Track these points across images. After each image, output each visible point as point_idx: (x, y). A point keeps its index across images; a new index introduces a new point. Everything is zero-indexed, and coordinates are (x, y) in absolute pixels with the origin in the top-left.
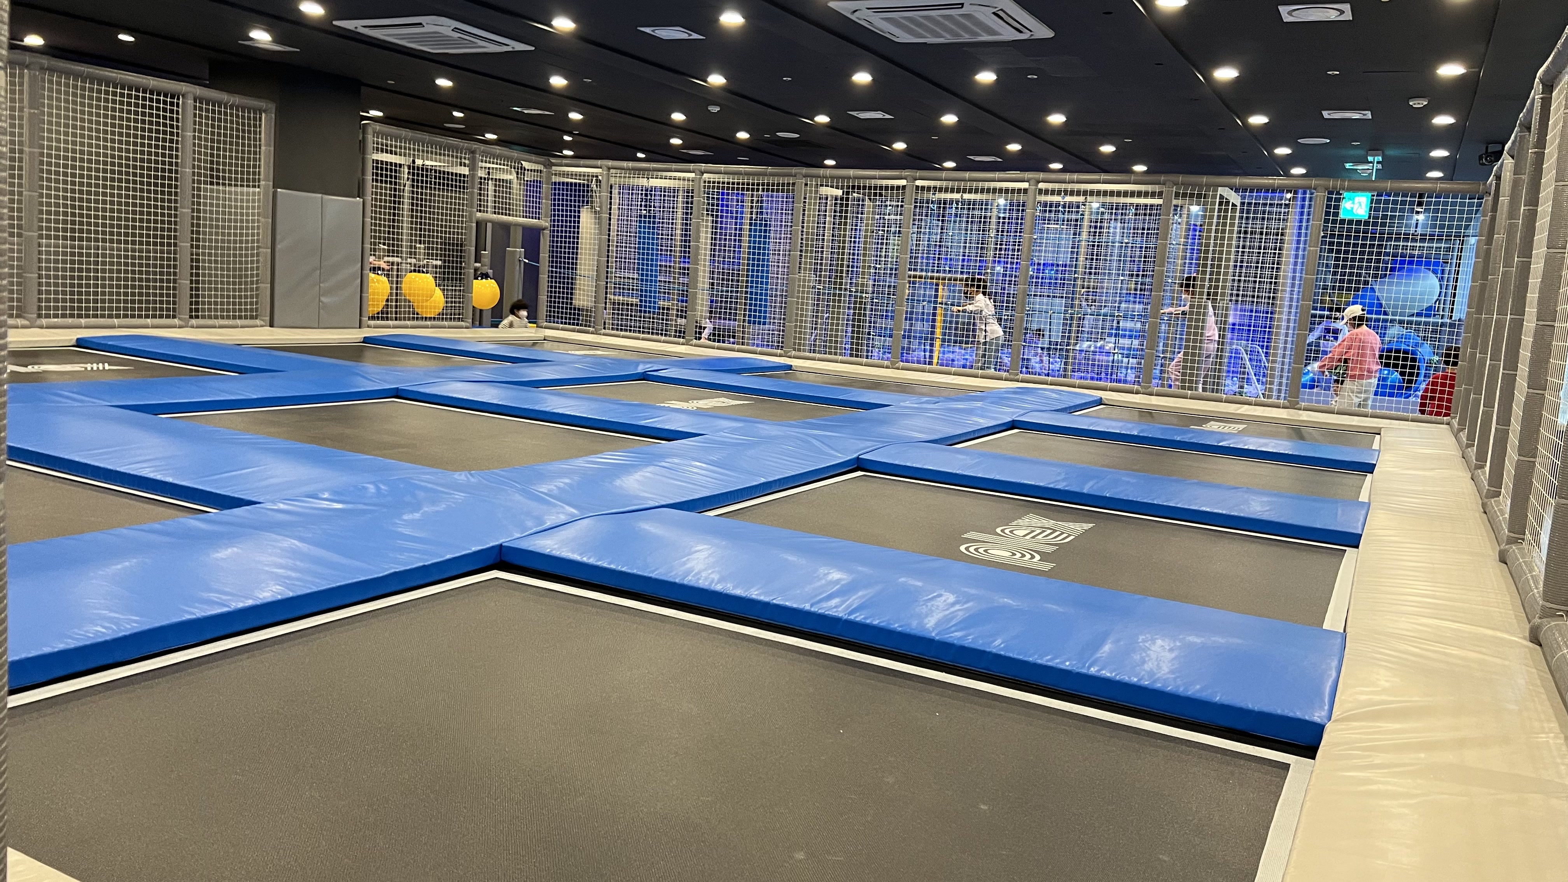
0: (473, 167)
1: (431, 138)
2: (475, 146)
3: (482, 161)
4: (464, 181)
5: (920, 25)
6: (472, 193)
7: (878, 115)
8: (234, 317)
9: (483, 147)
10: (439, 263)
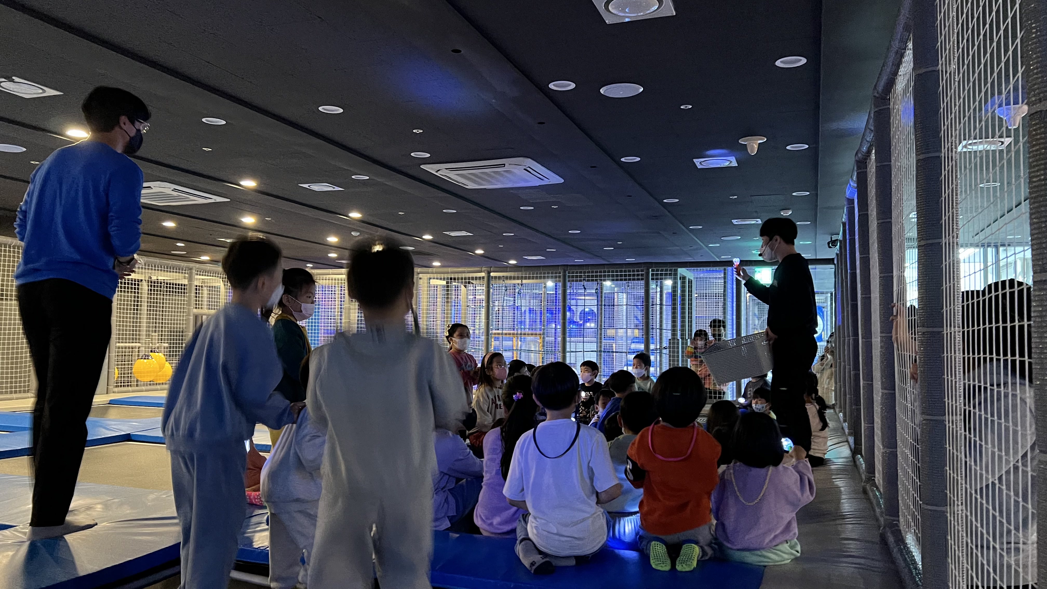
0: (190, 279)
1: (161, 261)
2: (191, 265)
3: (197, 274)
4: (184, 289)
5: (480, 178)
6: (190, 297)
7: (463, 233)
8: (11, 392)
9: (197, 265)
10: (166, 345)
